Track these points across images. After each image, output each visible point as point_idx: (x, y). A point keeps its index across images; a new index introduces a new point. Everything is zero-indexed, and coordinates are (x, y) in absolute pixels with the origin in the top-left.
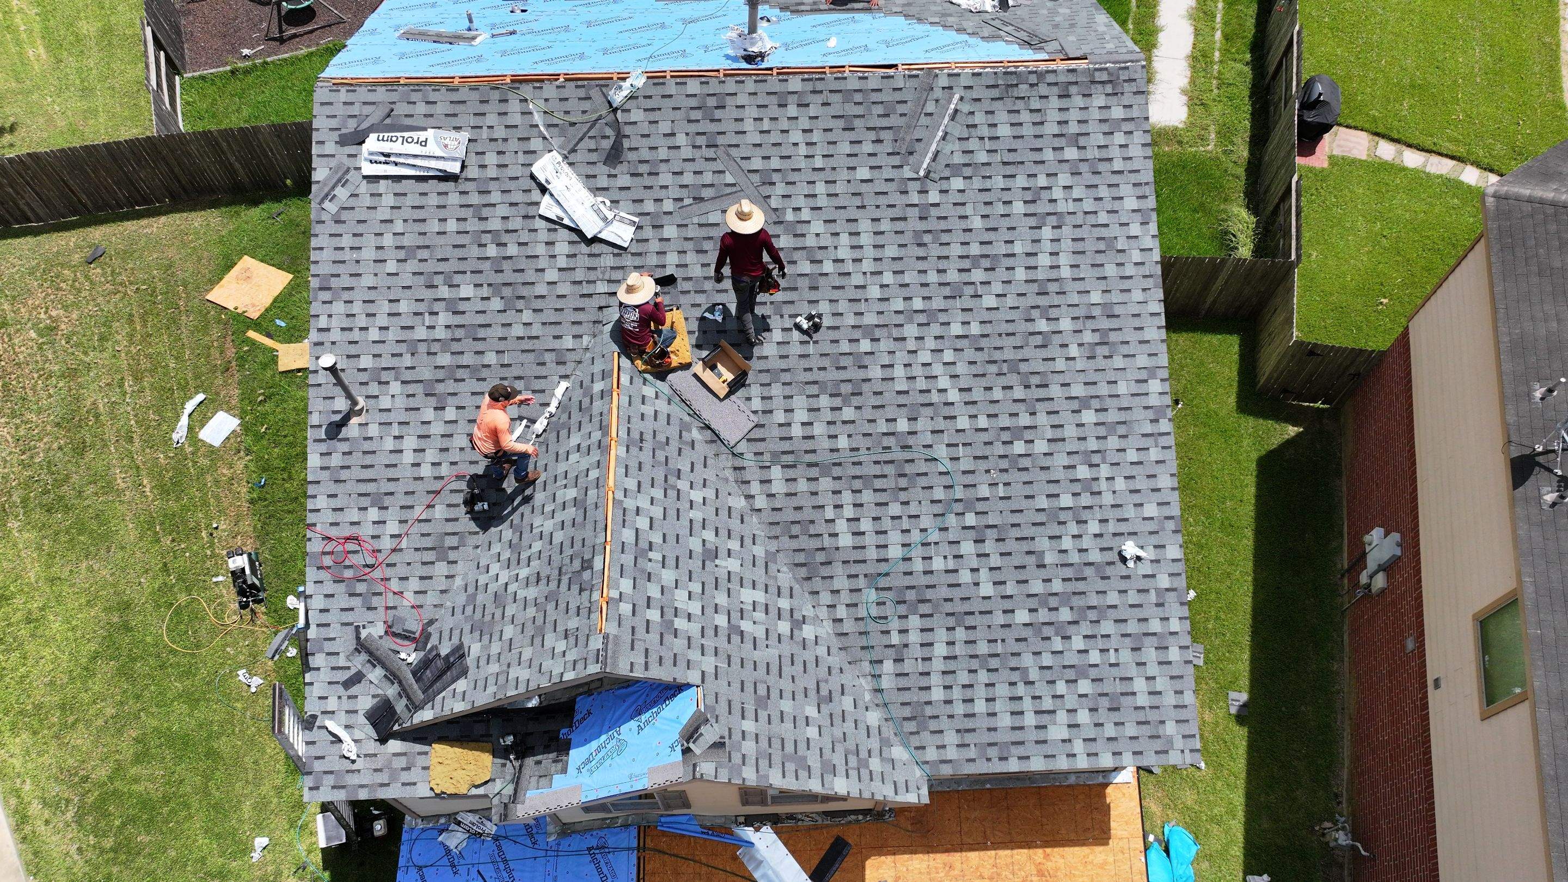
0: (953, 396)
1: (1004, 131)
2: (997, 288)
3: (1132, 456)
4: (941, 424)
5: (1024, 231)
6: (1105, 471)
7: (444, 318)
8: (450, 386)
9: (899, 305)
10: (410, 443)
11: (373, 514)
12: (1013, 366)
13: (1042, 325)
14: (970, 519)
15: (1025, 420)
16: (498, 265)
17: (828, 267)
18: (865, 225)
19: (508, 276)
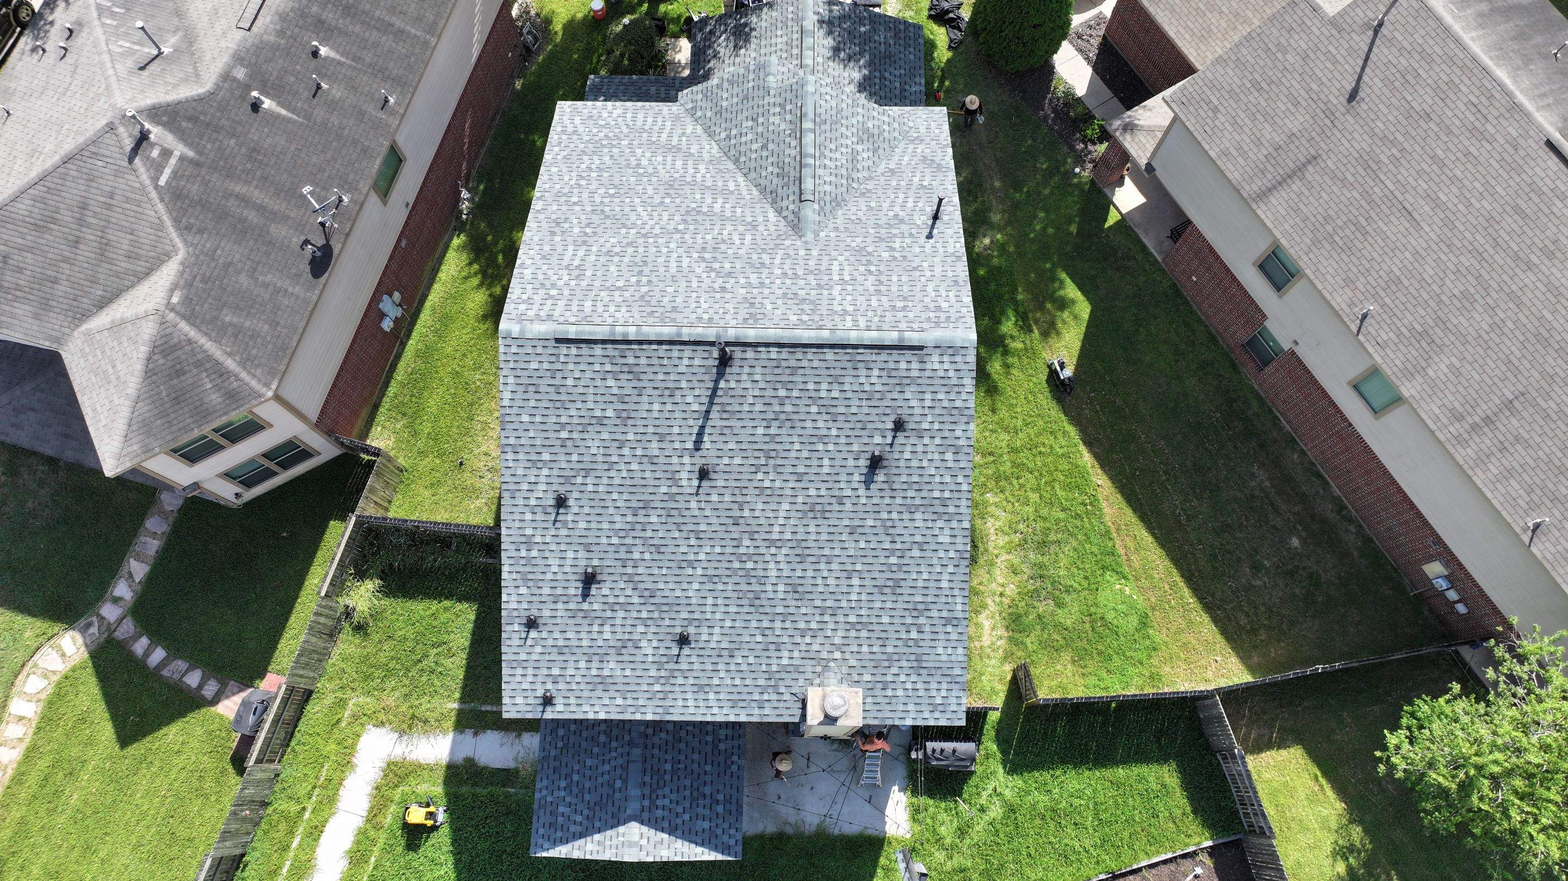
0: (640, 209)
1: (588, 304)
2: (608, 245)
3: (557, 186)
4: (649, 201)
5: (588, 265)
6: (572, 182)
7: (897, 245)
8: (892, 222)
9: (660, 241)
10: (910, 204)
11: (925, 183)
12: (607, 217)
13: (588, 230)
14: (641, 171)
15: (607, 200)
16: (869, 263)
17: (695, 255)
18: (673, 270)
19: (864, 259)
